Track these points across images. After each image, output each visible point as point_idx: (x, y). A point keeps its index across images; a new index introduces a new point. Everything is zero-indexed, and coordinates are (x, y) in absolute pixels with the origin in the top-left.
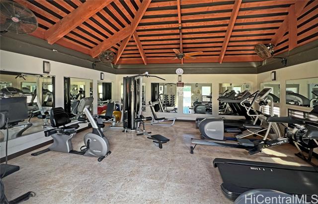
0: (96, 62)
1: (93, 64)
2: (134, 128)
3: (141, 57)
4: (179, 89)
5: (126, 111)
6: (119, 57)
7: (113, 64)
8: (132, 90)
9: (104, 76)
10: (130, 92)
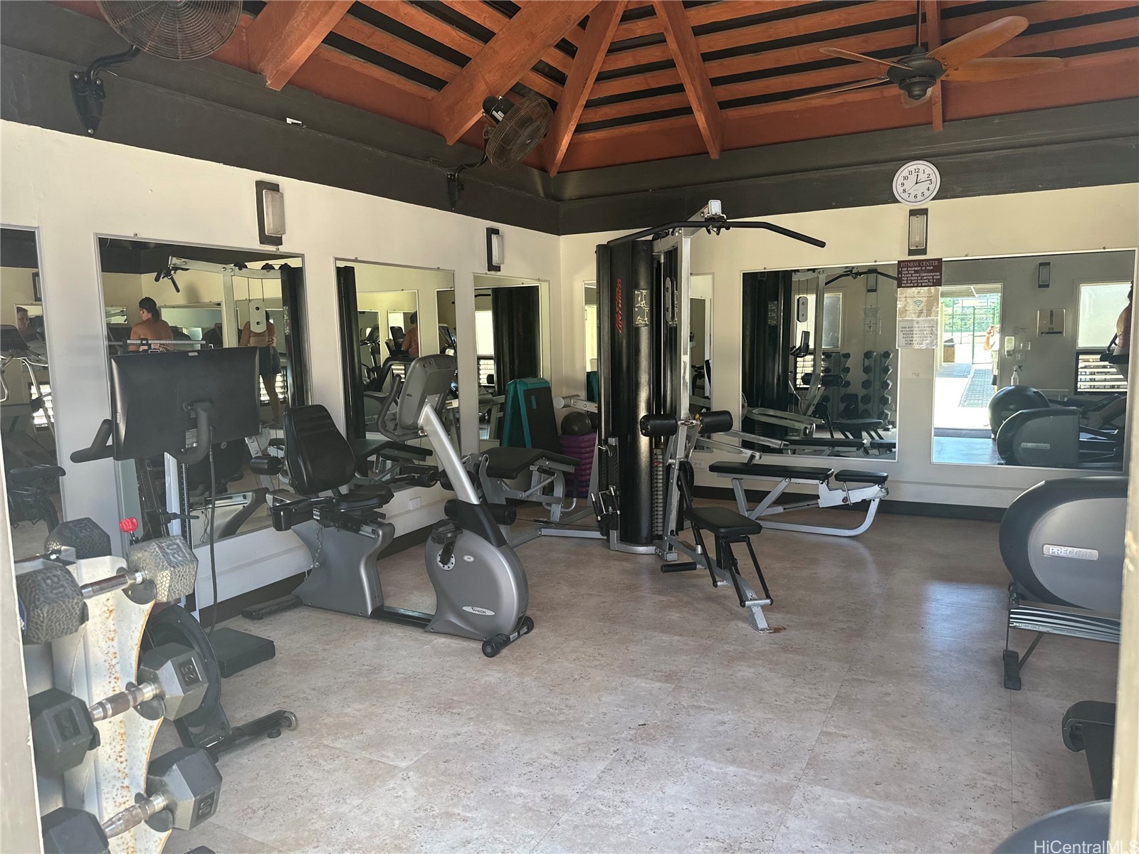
0: (461, 169)
1: (451, 180)
2: (653, 539)
3: (688, 111)
4: (909, 300)
5: (612, 441)
6: (573, 128)
7: (544, 170)
8: (642, 321)
9: (502, 246)
10: (634, 332)
